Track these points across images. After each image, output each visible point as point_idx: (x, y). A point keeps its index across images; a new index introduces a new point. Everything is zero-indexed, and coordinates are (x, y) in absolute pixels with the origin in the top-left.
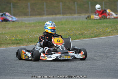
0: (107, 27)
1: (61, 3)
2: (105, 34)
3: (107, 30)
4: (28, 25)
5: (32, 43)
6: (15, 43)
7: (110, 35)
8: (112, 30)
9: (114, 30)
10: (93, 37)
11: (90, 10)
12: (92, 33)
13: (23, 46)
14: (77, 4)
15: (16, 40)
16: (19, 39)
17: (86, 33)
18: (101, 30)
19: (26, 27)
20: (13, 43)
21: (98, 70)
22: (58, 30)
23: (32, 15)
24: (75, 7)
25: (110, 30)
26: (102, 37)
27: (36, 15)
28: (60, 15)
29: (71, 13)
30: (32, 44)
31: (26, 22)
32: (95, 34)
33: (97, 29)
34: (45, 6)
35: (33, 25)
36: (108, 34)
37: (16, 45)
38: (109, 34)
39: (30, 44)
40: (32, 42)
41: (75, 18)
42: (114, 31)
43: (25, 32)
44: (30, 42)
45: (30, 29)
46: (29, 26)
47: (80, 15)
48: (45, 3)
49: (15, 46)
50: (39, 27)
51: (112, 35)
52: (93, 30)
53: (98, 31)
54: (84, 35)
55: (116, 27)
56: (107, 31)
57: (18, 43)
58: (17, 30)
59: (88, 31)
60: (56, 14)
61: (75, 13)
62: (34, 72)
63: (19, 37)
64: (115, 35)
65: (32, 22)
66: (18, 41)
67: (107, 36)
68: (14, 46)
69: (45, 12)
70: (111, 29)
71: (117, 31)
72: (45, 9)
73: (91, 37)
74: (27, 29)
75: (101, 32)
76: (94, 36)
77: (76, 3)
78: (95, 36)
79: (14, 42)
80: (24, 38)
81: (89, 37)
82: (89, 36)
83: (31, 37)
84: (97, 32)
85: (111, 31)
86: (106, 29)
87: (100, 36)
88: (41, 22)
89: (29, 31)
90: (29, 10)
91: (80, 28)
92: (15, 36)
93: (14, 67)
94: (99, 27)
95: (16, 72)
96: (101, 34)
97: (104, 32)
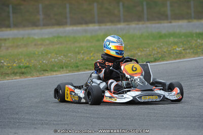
0: (176, 44)
1: (95, 5)
2: (172, 56)
3: (176, 49)
4: (39, 43)
5: (47, 72)
6: (17, 73)
7: (180, 58)
8: (184, 50)
11: (145, 16)
12: (150, 55)
13: (32, 78)
14: (123, 5)
15: (20, 67)
16: (26, 65)
17: (139, 54)
18: (165, 50)
19: (35, 45)
20: (13, 73)
21: (161, 116)
22: (92, 49)
23: (46, 25)
24: (119, 11)
25: (180, 49)
26: (167, 61)
28: (93, 25)
29: (112, 22)
30: (47, 74)
31: (36, 38)
32: (154, 56)
33: (158, 47)
34: (68, 10)
35: (47, 42)
36: (177, 56)
37: (20, 76)
38: (179, 55)
39: (43, 74)
40: (47, 70)
41: (121, 29)
42: (188, 51)
43: (34, 54)
44: (44, 70)
46: (41, 44)
47: (128, 25)
48: (68, 5)
49: (18, 77)
50: (57, 46)
51: (184, 57)
52: (151, 49)
53: (159, 50)
55: (191, 44)
56: (175, 51)
57: (23, 73)
58: (20, 50)
59: (144, 50)
60: (87, 23)
61: (119, 21)
62: (51, 121)
63: (24, 62)
64: (189, 58)
65: (46, 37)
66: (23, 70)
67: (175, 59)
68: (16, 77)
69: (68, 20)
70: (183, 47)
71: (192, 51)
72: (68, 15)
74: (37, 50)
75: (165, 52)
76: (152, 60)
77: (121, 4)
78: (156, 60)
79: (16, 71)
80: (32, 64)
82: (144, 59)
83: (44, 62)
84: (159, 53)
85: (183, 51)
86: (174, 48)
87: (163, 60)
88: (62, 37)
89: (42, 53)
90: (41, 17)
91: (129, 47)
92: (18, 60)
93: (17, 114)
94: (162, 44)
95: (21, 121)
96: (165, 57)
97: (170, 53)
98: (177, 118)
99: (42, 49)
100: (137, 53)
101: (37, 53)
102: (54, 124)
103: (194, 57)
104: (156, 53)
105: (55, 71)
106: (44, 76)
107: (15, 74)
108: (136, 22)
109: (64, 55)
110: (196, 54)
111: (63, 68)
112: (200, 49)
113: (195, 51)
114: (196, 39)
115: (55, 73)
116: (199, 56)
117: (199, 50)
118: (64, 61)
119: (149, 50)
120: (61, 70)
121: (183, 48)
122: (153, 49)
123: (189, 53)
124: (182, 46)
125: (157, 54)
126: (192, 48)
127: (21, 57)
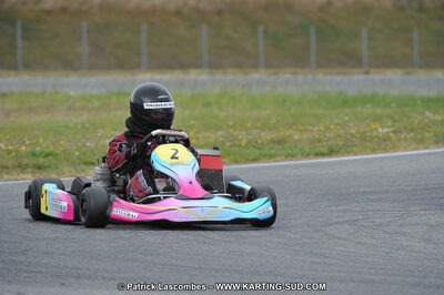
0: (377, 118)
1: (204, 29)
2: (368, 144)
3: (376, 129)
4: (79, 104)
5: (91, 167)
6: (27, 166)
7: (385, 150)
8: (394, 132)
9: (400, 132)
10: (323, 155)
11: (313, 59)
12: (320, 141)
14: (265, 32)
15: (34, 155)
16: (47, 151)
17: (296, 137)
18: (353, 131)
19: (69, 108)
20: (19, 166)
22: (192, 122)
23: (93, 67)
24: (256, 45)
25: (386, 130)
26: (355, 154)
27: (108, 68)
28: (198, 71)
29: (239, 66)
31: (72, 93)
32: (330, 143)
33: (339, 124)
34: (144, 37)
35: (97, 104)
36: (378, 145)
37: (33, 173)
38: (383, 144)
39: (83, 171)
40: (93, 164)
41: (259, 82)
42: (403, 136)
43: (67, 127)
44: (86, 163)
46: (83, 108)
47: (275, 74)
48: (144, 27)
50: (119, 113)
51: (395, 149)
52: (322, 128)
53: (341, 132)
54: (287, 145)
55: (411, 120)
56: (375, 133)
57: (40, 167)
58: (36, 118)
59: (307, 130)
60: (184, 67)
61: (255, 66)
63: (44, 145)
64: (406, 149)
65: (94, 92)
66: (41, 160)
67: (374, 151)
68: (25, 176)
69: (144, 59)
70: (393, 126)
71: (412, 134)
72: (144, 49)
73: (317, 155)
74: (74, 119)
75: (352, 135)
76: (325, 150)
77: (261, 29)
78: (331, 152)
79: (25, 161)
80: (62, 149)
81: (308, 155)
82: (307, 149)
83: (88, 144)
84: (338, 136)
85: (392, 135)
86: (373, 126)
87: (348, 153)
88: (128, 94)
89: (83, 125)
90: (84, 49)
91: (274, 121)
92: (30, 139)
93: (24, 253)
94: (347, 119)
95: (31, 268)
96: (354, 146)
97: (363, 138)
98: (375, 277)
99: (84, 117)
100: (291, 136)
101: (72, 126)
102: (104, 278)
103: (416, 149)
104: (333, 136)
106: (87, 175)
107: (22, 168)
108: (292, 70)
110: (421, 142)
112: (429, 132)
113: (419, 136)
114: (421, 110)
116: (427, 148)
117: (427, 135)
119: (319, 130)
121: (392, 129)
122: (328, 129)
123: (406, 139)
124: (389, 123)
125: (335, 139)
126: (412, 130)
127: (37, 132)
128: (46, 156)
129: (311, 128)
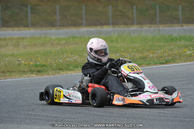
0: (186, 47)
1: (110, 7)
2: (183, 59)
3: (186, 52)
4: (56, 42)
5: (62, 71)
6: (34, 71)
7: (190, 61)
10: (163, 64)
11: (158, 20)
12: (161, 57)
13: (48, 76)
14: (137, 8)
15: (37, 66)
16: (42, 64)
17: (151, 56)
18: (176, 53)
19: (52, 44)
20: (30, 71)
21: (170, 117)
23: (62, 25)
24: (133, 14)
25: (191, 52)
26: (177, 63)
27: (68, 25)
28: (108, 26)
29: (125, 24)
30: (62, 73)
31: (53, 37)
32: (166, 58)
33: (169, 49)
34: (84, 11)
35: (64, 42)
36: (187, 58)
37: (36, 74)
38: (189, 58)
39: (58, 72)
40: (62, 69)
41: (134, 31)
43: (51, 53)
44: (59, 69)
45: (59, 48)
46: (57, 44)
48: (84, 7)
50: (73, 46)
53: (170, 53)
54: (147, 59)
56: (185, 53)
57: (39, 71)
58: (37, 49)
59: (155, 53)
60: (102, 24)
61: (133, 24)
62: (66, 118)
63: (41, 61)
65: (62, 37)
66: (40, 68)
67: (185, 62)
68: (33, 75)
69: (84, 21)
72: (84, 17)
73: (160, 64)
74: (54, 49)
75: (176, 55)
76: (164, 62)
77: (135, 7)
78: (167, 62)
79: (33, 69)
80: (49, 63)
81: (156, 64)
82: (156, 61)
83: (60, 61)
84: (170, 55)
85: (193, 54)
86: (184, 50)
87: (174, 62)
88: (77, 37)
89: (58, 52)
90: (58, 17)
91: (141, 48)
92: (35, 59)
93: (33, 110)
94: (173, 47)
95: (36, 117)
96: (176, 59)
97: (180, 56)
98: (186, 119)
100: (149, 55)
101: (53, 52)
104: (167, 55)
105: (70, 70)
106: (60, 74)
107: (32, 72)
108: (149, 25)
109: (79, 55)
111: (78, 67)
115: (69, 72)
118: (79, 60)
119: (161, 52)
120: (76, 69)
121: (193, 51)
122: (165, 51)
124: (192, 49)
125: (168, 56)
127: (38, 55)
128: (42, 66)
129: (157, 51)
